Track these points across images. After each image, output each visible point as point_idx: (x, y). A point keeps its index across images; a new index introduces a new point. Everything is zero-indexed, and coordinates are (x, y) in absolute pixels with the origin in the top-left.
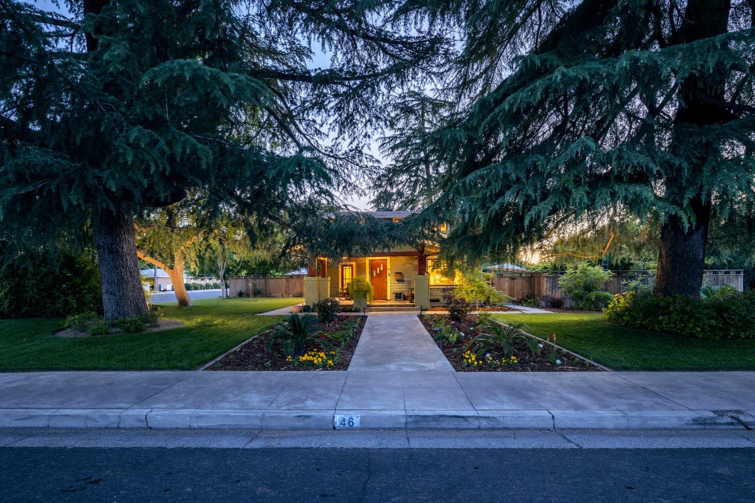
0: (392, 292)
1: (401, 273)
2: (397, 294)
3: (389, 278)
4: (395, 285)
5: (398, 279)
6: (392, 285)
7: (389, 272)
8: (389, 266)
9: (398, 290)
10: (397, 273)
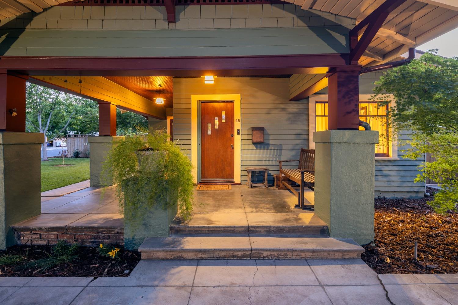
0: (244, 168)
1: (262, 129)
2: (253, 172)
3: (237, 138)
4: (250, 152)
5: (255, 140)
6: (245, 152)
7: (237, 126)
8: (237, 115)
9: (256, 163)
10: (254, 129)
